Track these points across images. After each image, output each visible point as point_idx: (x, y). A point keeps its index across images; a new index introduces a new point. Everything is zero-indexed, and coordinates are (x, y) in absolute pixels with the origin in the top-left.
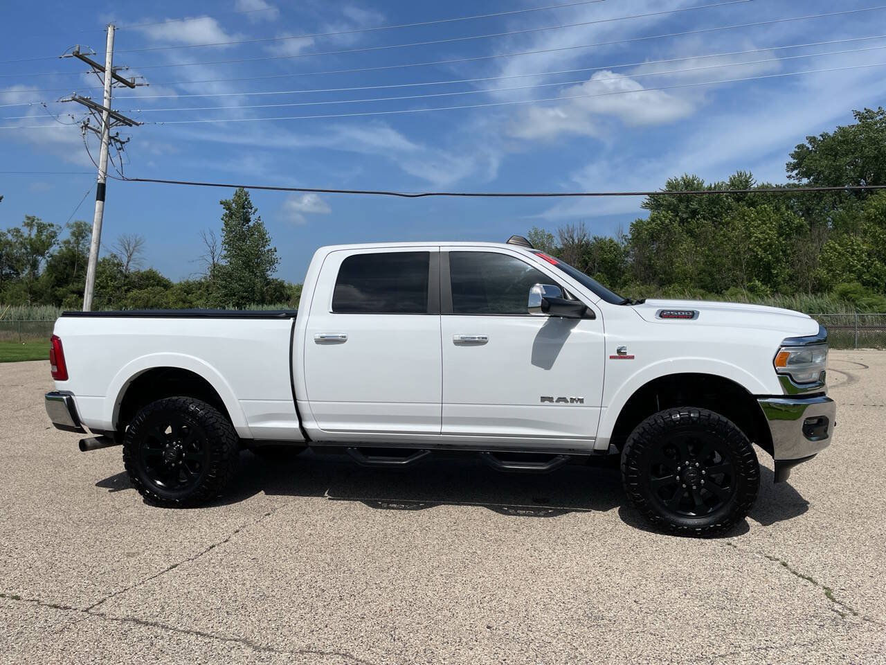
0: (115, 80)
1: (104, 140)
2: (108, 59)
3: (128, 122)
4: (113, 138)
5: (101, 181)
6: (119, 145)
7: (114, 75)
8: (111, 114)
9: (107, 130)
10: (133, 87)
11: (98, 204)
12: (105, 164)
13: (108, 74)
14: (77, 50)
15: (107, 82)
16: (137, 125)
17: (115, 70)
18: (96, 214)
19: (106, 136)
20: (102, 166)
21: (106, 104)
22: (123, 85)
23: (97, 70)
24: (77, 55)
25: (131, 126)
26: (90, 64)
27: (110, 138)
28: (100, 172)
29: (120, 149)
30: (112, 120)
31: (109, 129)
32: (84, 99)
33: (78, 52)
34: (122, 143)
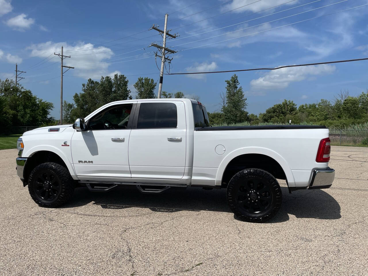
0: (168, 36)
1: (162, 60)
2: (165, 28)
3: (173, 52)
4: (167, 59)
5: (161, 76)
6: (169, 61)
7: (167, 34)
8: (166, 49)
9: (164, 56)
10: (175, 38)
11: (160, 84)
12: (163, 69)
13: (165, 34)
14: (153, 26)
15: (164, 37)
16: (176, 52)
17: (168, 32)
18: (159, 88)
19: (163, 59)
20: (162, 70)
21: (164, 46)
22: (172, 37)
23: (161, 33)
24: (154, 28)
25: (174, 53)
26: (158, 30)
27: (165, 58)
28: (161, 73)
29: (169, 63)
30: (166, 52)
31: (164, 55)
32: (155, 45)
33: (154, 27)
34: (170, 60)
